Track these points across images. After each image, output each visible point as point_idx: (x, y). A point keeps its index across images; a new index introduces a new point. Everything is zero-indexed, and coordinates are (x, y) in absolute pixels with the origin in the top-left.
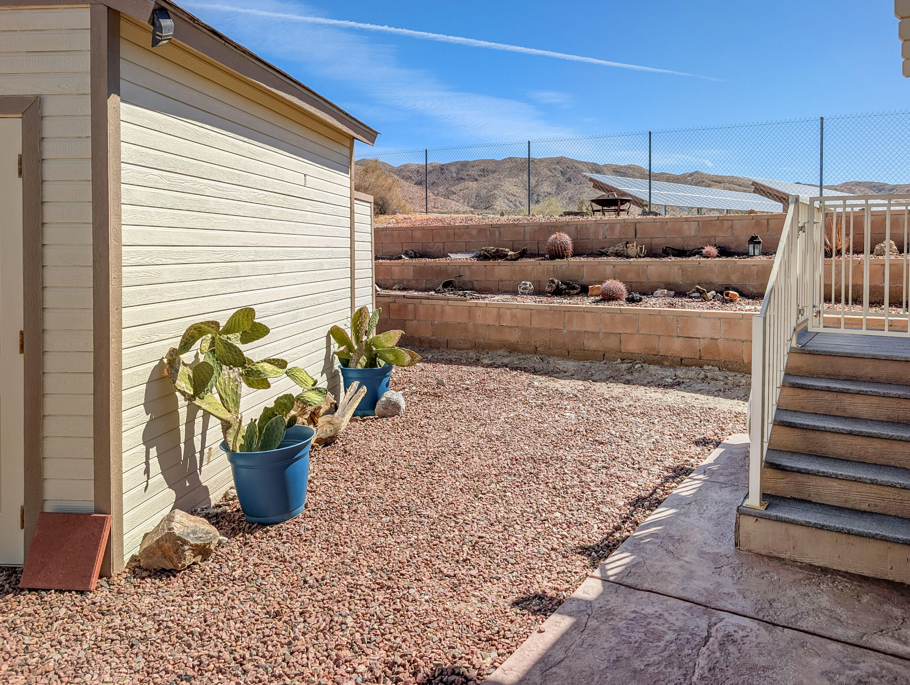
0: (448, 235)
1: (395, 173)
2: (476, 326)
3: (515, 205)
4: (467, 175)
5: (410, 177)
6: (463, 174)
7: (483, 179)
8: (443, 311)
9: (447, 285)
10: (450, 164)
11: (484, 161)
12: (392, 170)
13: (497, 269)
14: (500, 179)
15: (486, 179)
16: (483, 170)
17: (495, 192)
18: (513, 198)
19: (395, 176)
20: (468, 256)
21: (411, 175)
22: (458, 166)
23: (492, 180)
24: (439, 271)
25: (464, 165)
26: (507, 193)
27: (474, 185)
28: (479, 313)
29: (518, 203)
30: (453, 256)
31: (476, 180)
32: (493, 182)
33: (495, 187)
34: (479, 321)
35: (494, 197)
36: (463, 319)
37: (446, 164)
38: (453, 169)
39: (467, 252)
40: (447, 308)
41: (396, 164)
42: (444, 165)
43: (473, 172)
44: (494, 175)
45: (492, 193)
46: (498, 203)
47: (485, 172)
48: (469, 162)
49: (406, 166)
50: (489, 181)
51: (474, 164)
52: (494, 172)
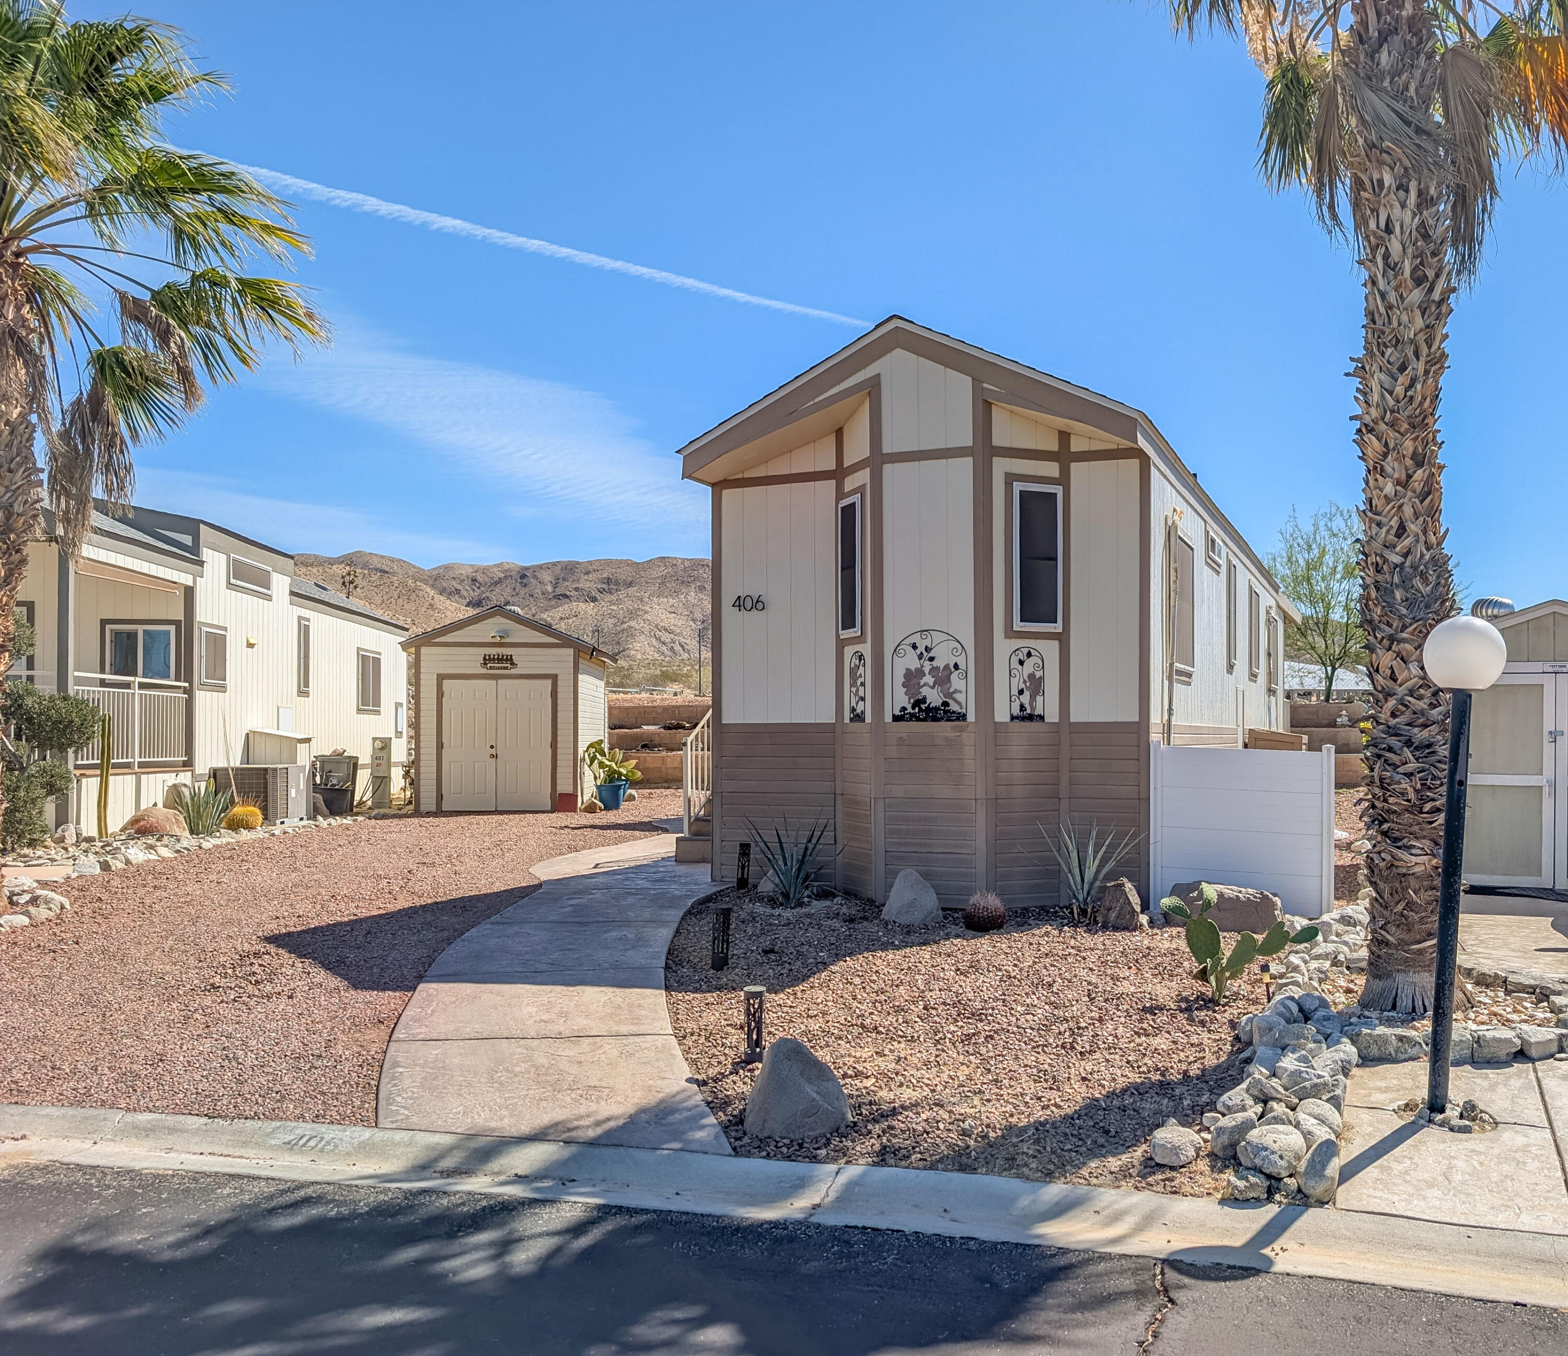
0: (640, 713)
1: (425, 581)
2: (667, 769)
3: (672, 649)
4: (576, 589)
5: (458, 591)
6: (566, 587)
7: (608, 597)
8: (645, 760)
9: (644, 746)
10: (540, 567)
11: (609, 562)
12: (419, 576)
13: (678, 736)
14: (641, 600)
15: (614, 597)
16: (608, 581)
17: (633, 623)
18: (666, 637)
19: (428, 589)
20: (656, 727)
21: (459, 587)
22: (558, 570)
23: (625, 600)
24: (636, 738)
25: (570, 569)
26: (657, 626)
27: (589, 609)
28: (669, 760)
29: (677, 648)
30: (645, 727)
31: (594, 600)
32: (628, 604)
33: (633, 614)
34: (669, 765)
35: (631, 633)
36: (658, 765)
37: (534, 566)
38: (547, 577)
39: (654, 724)
40: (648, 759)
41: (428, 565)
42: (527, 568)
43: (588, 584)
44: (631, 590)
45: (625, 626)
46: (637, 646)
47: (611, 585)
48: (578, 563)
49: (448, 568)
50: (619, 601)
51: (588, 569)
52: (630, 585)
